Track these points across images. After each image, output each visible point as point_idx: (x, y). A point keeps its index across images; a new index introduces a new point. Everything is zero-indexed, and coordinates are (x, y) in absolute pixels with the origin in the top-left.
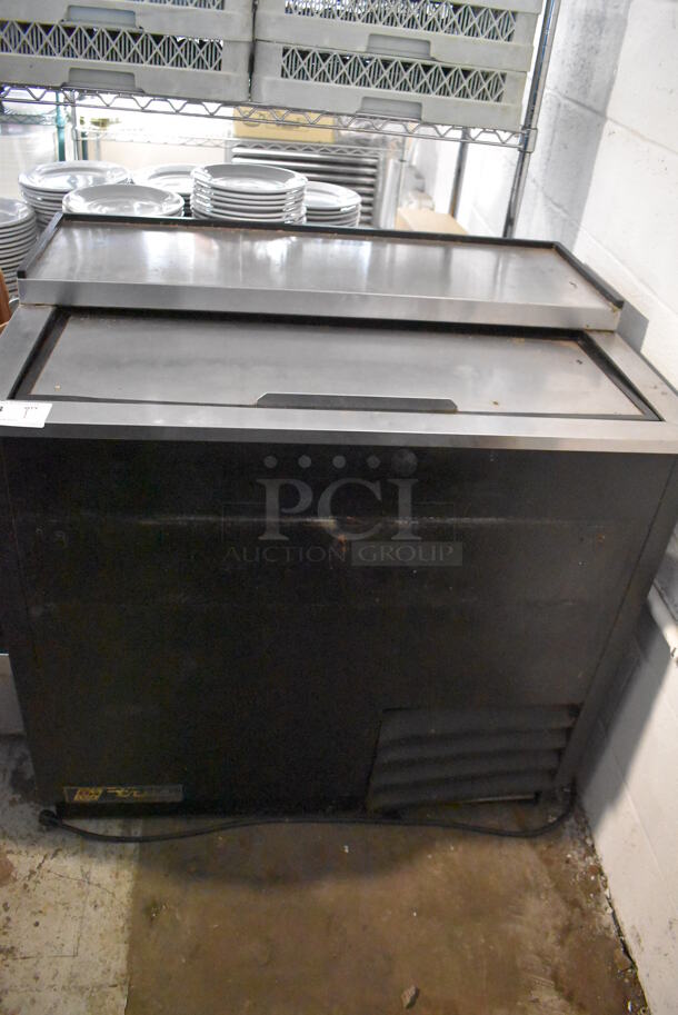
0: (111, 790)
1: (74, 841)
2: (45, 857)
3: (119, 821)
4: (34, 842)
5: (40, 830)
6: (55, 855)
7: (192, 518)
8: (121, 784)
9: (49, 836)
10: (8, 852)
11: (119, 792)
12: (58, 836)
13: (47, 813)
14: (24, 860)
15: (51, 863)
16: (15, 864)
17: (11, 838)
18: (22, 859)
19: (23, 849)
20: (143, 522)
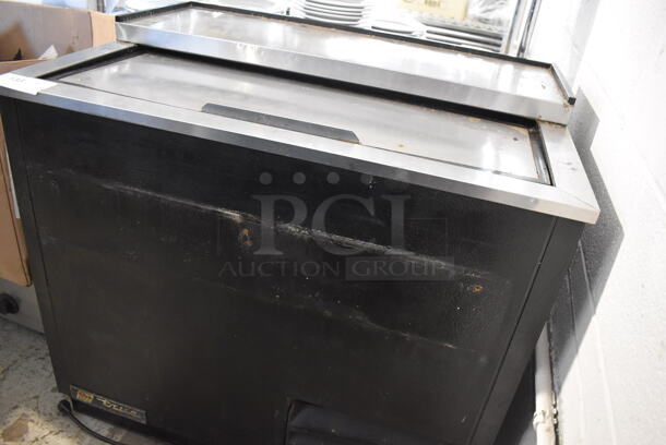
0: (99, 398)
1: (74, 428)
2: (51, 432)
3: (110, 426)
4: (50, 419)
5: (59, 415)
6: (57, 434)
7: (137, 190)
8: (106, 397)
9: (62, 419)
10: (32, 421)
11: (105, 402)
12: (68, 421)
13: (64, 402)
14: (37, 429)
15: (52, 437)
16: (30, 430)
17: (39, 412)
18: (36, 428)
19: (41, 421)
20: (104, 185)
